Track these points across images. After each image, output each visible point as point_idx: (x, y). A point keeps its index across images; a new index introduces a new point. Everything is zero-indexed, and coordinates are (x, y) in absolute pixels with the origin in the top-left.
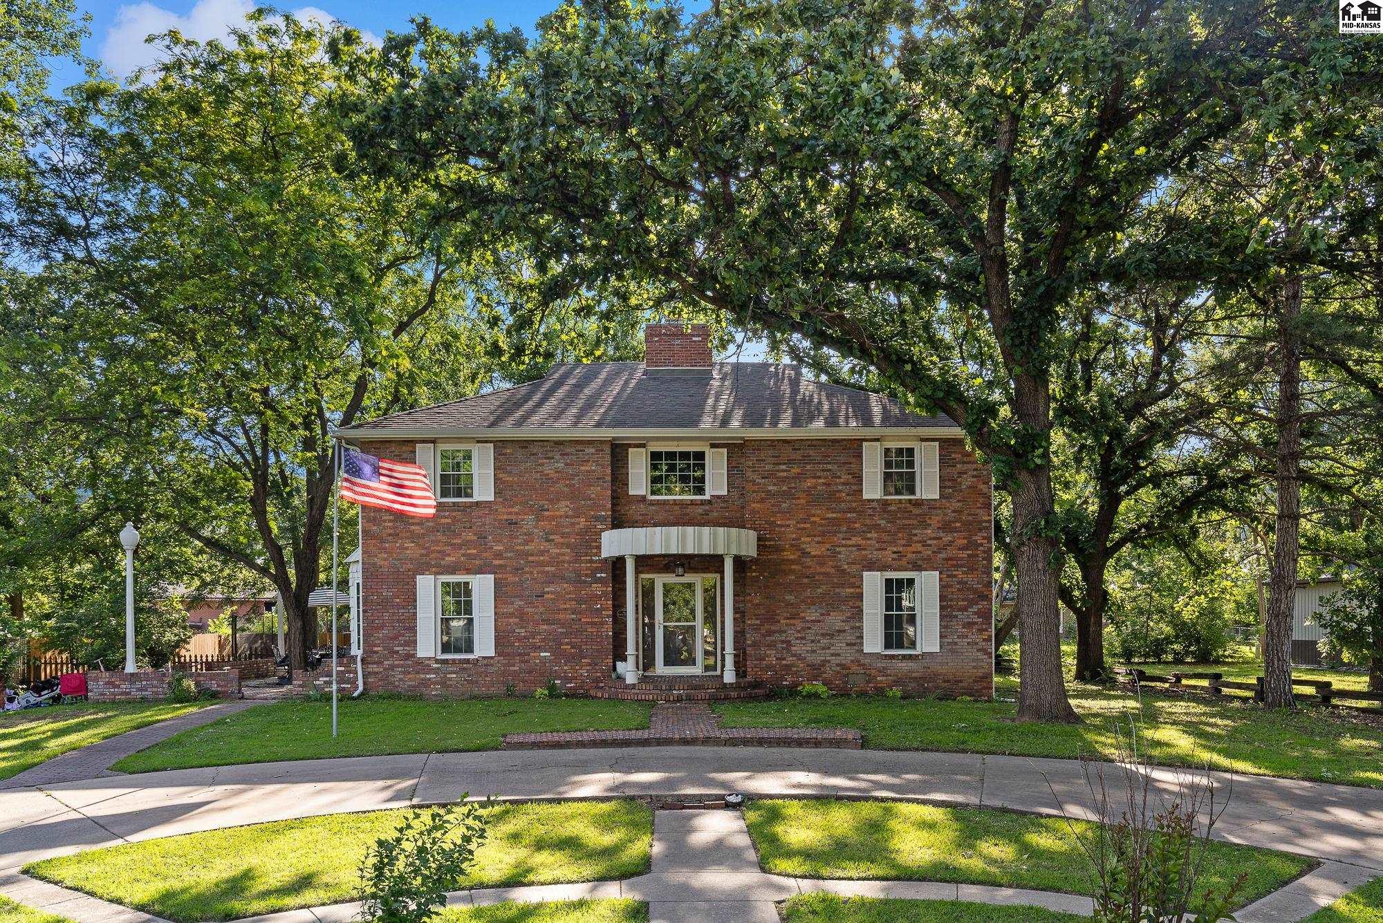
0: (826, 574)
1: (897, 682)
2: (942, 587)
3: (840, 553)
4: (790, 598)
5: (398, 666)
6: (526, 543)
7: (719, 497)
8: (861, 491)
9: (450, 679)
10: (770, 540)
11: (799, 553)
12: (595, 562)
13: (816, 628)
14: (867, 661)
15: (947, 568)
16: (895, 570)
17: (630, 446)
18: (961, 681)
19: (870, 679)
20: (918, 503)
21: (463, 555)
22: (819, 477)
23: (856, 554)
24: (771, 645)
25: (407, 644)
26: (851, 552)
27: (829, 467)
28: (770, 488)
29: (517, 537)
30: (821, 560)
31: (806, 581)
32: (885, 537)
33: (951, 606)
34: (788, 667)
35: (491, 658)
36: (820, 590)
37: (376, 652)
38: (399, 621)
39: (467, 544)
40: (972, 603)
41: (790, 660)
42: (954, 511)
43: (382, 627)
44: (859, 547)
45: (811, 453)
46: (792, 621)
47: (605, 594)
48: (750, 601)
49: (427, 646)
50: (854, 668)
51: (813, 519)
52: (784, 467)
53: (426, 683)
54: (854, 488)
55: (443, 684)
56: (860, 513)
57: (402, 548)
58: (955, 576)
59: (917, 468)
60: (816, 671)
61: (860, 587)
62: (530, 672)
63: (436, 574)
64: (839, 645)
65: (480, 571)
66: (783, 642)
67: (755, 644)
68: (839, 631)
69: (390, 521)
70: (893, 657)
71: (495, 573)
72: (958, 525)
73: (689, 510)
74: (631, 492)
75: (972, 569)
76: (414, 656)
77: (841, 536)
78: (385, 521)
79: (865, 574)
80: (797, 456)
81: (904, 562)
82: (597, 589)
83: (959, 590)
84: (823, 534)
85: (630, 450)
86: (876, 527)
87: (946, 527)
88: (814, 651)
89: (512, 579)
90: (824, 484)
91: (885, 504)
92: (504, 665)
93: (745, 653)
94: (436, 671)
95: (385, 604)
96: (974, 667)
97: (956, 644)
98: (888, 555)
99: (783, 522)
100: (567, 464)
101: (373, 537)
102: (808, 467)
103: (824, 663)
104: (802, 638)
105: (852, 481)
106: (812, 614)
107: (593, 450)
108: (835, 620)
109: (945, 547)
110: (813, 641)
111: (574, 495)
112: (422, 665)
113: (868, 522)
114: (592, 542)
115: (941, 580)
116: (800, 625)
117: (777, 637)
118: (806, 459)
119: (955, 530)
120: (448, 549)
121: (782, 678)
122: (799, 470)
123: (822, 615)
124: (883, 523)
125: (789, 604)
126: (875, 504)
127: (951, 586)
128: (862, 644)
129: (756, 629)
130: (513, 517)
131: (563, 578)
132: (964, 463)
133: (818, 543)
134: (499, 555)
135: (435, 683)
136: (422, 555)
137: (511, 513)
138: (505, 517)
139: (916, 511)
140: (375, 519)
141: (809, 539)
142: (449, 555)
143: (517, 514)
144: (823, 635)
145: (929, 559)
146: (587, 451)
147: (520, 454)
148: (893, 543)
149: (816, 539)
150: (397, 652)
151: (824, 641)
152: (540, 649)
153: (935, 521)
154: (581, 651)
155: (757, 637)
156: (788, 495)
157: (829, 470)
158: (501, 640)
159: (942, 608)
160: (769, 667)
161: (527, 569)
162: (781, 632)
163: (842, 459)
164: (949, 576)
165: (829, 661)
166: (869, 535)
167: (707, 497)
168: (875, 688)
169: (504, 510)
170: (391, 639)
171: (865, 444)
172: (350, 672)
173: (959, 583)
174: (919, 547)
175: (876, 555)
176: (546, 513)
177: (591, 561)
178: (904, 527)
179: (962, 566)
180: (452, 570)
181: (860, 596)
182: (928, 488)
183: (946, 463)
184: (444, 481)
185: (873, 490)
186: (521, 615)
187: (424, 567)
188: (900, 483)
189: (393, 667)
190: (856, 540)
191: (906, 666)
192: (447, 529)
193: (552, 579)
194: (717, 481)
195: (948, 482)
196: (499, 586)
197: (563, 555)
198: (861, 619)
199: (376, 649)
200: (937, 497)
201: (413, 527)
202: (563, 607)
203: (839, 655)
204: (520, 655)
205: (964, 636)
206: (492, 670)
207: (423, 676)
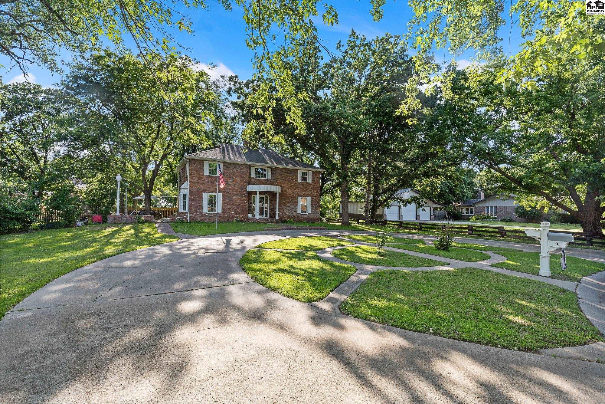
0: (291, 197)
1: (303, 219)
3: (294, 193)
4: (284, 201)
5: (198, 215)
7: (270, 179)
8: (298, 180)
9: (211, 218)
12: (245, 192)
13: (289, 208)
14: (298, 215)
15: (312, 197)
16: (303, 197)
17: (251, 166)
18: (314, 219)
20: (308, 183)
21: (215, 188)
22: (290, 177)
23: (296, 193)
25: (200, 209)
27: (292, 175)
28: (281, 178)
29: (227, 185)
30: (290, 194)
31: (287, 198)
33: (313, 204)
34: (283, 216)
35: (221, 213)
36: (290, 200)
38: (198, 204)
40: (316, 204)
41: (284, 214)
42: (314, 186)
43: (194, 205)
45: (289, 171)
46: (284, 206)
47: (247, 199)
49: (205, 210)
50: (296, 217)
51: (289, 185)
52: (284, 174)
53: (205, 219)
56: (297, 185)
57: (200, 186)
58: (314, 198)
59: (308, 176)
60: (289, 217)
61: (297, 200)
62: (230, 216)
63: (208, 193)
64: (293, 212)
65: (218, 193)
66: (283, 211)
68: (293, 209)
69: (197, 179)
70: (303, 214)
71: (222, 193)
72: (314, 188)
73: (264, 181)
74: (252, 177)
75: (317, 197)
76: (202, 212)
77: (294, 189)
78: (195, 179)
79: (298, 197)
80: (286, 172)
81: (305, 195)
82: (245, 198)
84: (291, 188)
86: (300, 188)
89: (226, 195)
91: (302, 183)
92: (224, 215)
94: (207, 216)
95: (195, 199)
96: (316, 216)
97: (314, 212)
98: (302, 194)
99: (283, 186)
100: (239, 169)
101: (192, 182)
104: (286, 210)
105: (296, 178)
106: (288, 205)
108: (292, 206)
109: (312, 192)
110: (288, 211)
111: (240, 177)
112: (204, 214)
113: (299, 186)
114: (244, 187)
115: (311, 199)
116: (286, 207)
118: (288, 173)
120: (210, 187)
122: (286, 175)
123: (290, 205)
125: (284, 203)
126: (300, 183)
127: (313, 200)
128: (297, 212)
130: (227, 180)
131: (238, 195)
133: (290, 190)
134: (223, 189)
135: (207, 219)
136: (204, 188)
139: (307, 185)
140: (193, 178)
141: (288, 189)
145: (309, 195)
146: (244, 166)
147: (228, 166)
148: (303, 191)
150: (198, 211)
151: (290, 211)
152: (231, 211)
153: (310, 187)
154: (241, 212)
156: (284, 180)
158: (223, 209)
159: (311, 204)
161: (229, 192)
162: (282, 209)
163: (294, 173)
165: (291, 215)
167: (267, 179)
168: (299, 220)
170: (196, 208)
171: (299, 171)
172: (185, 216)
174: (308, 192)
175: (300, 193)
178: (305, 188)
179: (315, 196)
180: (212, 192)
181: (297, 202)
182: (309, 180)
183: (313, 175)
184: (210, 170)
185: (300, 180)
186: (228, 203)
187: (205, 191)
188: (304, 179)
189: (196, 215)
190: (297, 190)
191: (305, 216)
192: (211, 182)
193: (235, 195)
194: (269, 176)
195: (313, 179)
196: (223, 196)
197: (238, 190)
198: (297, 206)
199: (192, 211)
200: (311, 182)
201: (203, 181)
202: (237, 202)
203: (293, 214)
204: (227, 212)
205: (315, 210)
206: (221, 216)
207: (204, 217)
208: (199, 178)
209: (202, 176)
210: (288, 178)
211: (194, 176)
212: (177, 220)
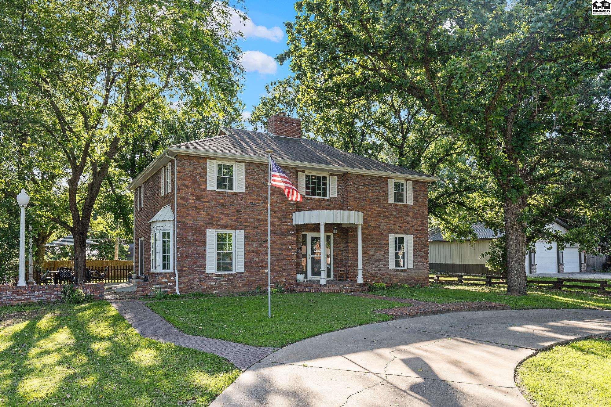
0: (377, 235)
1: (400, 281)
2: (413, 241)
3: (381, 226)
4: (364, 245)
5: (195, 278)
6: (259, 214)
7: (333, 198)
8: (388, 200)
9: (222, 285)
12: (289, 226)
13: (373, 258)
14: (390, 273)
15: (415, 233)
16: (399, 234)
17: (299, 171)
18: (420, 280)
19: (391, 280)
20: (406, 206)
21: (230, 220)
22: (374, 193)
23: (386, 226)
25: (201, 266)
27: (377, 188)
28: (357, 196)
29: (254, 212)
30: (374, 228)
32: (395, 219)
33: (416, 249)
35: (243, 273)
36: (374, 242)
37: (184, 271)
38: (197, 254)
39: (231, 213)
40: (423, 248)
41: (364, 272)
42: (417, 210)
43: (188, 257)
44: (387, 223)
45: (371, 181)
46: (365, 255)
47: (293, 241)
48: (350, 246)
49: (211, 267)
50: (386, 275)
52: (362, 187)
53: (211, 287)
54: (386, 198)
55: (219, 287)
56: (387, 209)
57: (199, 214)
58: (418, 237)
59: (404, 191)
60: (373, 277)
61: (388, 240)
62: (260, 280)
63: (216, 229)
64: (381, 266)
65: (238, 228)
67: (352, 265)
68: (381, 260)
69: (193, 199)
70: (398, 270)
71: (245, 229)
72: (418, 216)
73: (322, 203)
75: (423, 234)
76: (204, 272)
77: (381, 218)
79: (389, 235)
80: (366, 182)
81: (401, 231)
82: (290, 238)
83: (419, 243)
84: (375, 217)
86: (392, 215)
87: (415, 217)
88: (372, 268)
89: (252, 232)
90: (375, 195)
91: (396, 205)
92: (249, 276)
94: (216, 281)
95: (190, 244)
96: (423, 274)
97: (418, 264)
98: (396, 228)
101: (184, 207)
102: (370, 188)
103: (376, 273)
104: (368, 263)
105: (385, 195)
106: (371, 252)
107: (288, 171)
108: (379, 255)
109: (414, 225)
112: (209, 278)
113: (390, 213)
114: (287, 216)
115: (413, 238)
118: (369, 185)
119: (418, 218)
120: (222, 216)
122: (367, 189)
123: (375, 252)
124: (395, 214)
126: (392, 206)
127: (416, 241)
128: (388, 265)
129: (352, 258)
130: (253, 201)
131: (275, 233)
132: (420, 191)
133: (373, 221)
134: (246, 220)
135: (215, 287)
136: (209, 219)
137: (252, 199)
138: (250, 201)
139: (405, 209)
140: (185, 197)
141: (370, 219)
142: (222, 219)
143: (255, 200)
144: (375, 261)
145: (409, 229)
147: (256, 170)
148: (398, 222)
149: (373, 219)
150: (196, 271)
151: (376, 264)
152: (264, 268)
153: (411, 214)
154: (283, 269)
156: (363, 200)
157: (377, 190)
158: (248, 264)
159: (414, 250)
163: (382, 185)
164: (415, 237)
166: (390, 219)
167: (328, 197)
168: (393, 283)
169: (249, 197)
170: (193, 263)
171: (389, 180)
172: (170, 282)
173: (419, 240)
174: (406, 224)
175: (393, 227)
177: (287, 225)
178: (402, 216)
179: (420, 233)
180: (224, 227)
181: (388, 245)
182: (409, 200)
183: (415, 190)
184: (219, 180)
185: (391, 200)
186: (256, 251)
187: (210, 225)
188: (399, 197)
189: (193, 279)
190: (386, 220)
191: (402, 274)
192: (222, 205)
194: (332, 191)
195: (415, 198)
196: (247, 236)
197: (275, 221)
198: (388, 255)
199: (184, 269)
200: (412, 204)
201: (205, 204)
202: (275, 247)
203: (381, 270)
204: (256, 271)
205: (420, 262)
206: (243, 279)
207: (209, 283)
208: (199, 198)
209: (204, 193)
210: (371, 194)
211: (187, 194)
212: (153, 291)
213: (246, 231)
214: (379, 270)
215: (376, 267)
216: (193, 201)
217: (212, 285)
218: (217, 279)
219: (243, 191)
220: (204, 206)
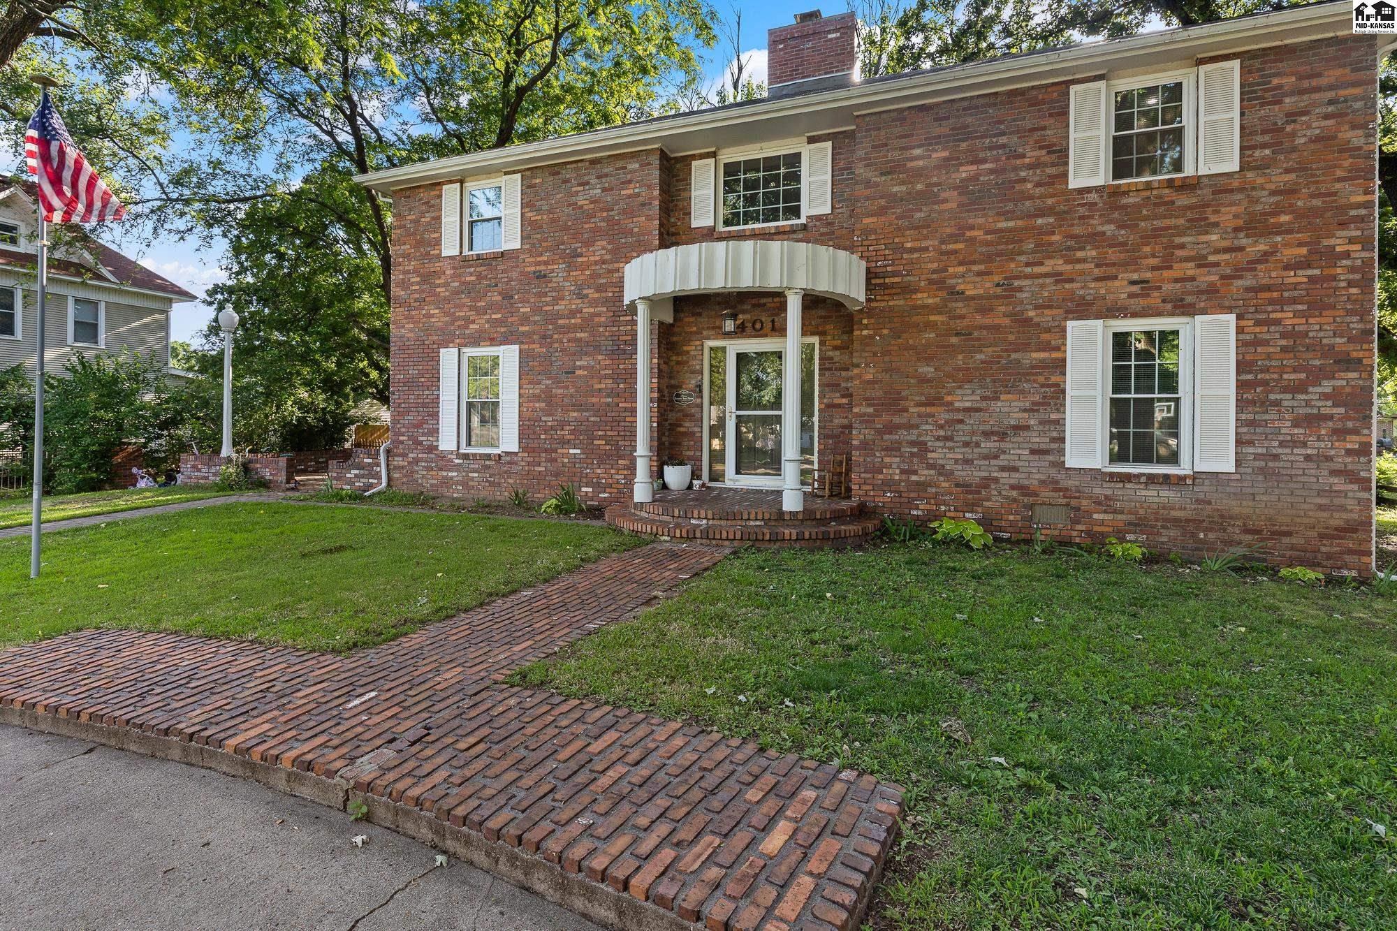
0: (996, 328)
1: (1137, 525)
2: (1241, 344)
3: (1020, 289)
4: (927, 370)
5: (422, 460)
6: (556, 300)
7: (818, 218)
8: (1065, 175)
9: (472, 478)
10: (894, 274)
11: (943, 294)
13: (972, 421)
14: (1071, 483)
15: (1255, 306)
16: (1135, 315)
17: (694, 157)
18: (1289, 534)
19: (1078, 515)
20: (1190, 185)
21: (488, 321)
22: (984, 161)
23: (1051, 290)
24: (893, 449)
25: (428, 433)
26: (1043, 286)
27: (1003, 140)
28: (895, 188)
29: (545, 294)
30: (984, 305)
31: (954, 340)
32: (1113, 254)
33: (1265, 383)
34: (922, 486)
35: (515, 454)
36: (980, 357)
37: (402, 442)
38: (423, 405)
39: (493, 306)
41: (924, 474)
42: (1273, 193)
43: (408, 412)
44: (1059, 278)
45: (969, 120)
46: (929, 410)
48: (860, 376)
49: (448, 437)
50: (1046, 493)
51: (968, 234)
52: (918, 152)
53: (447, 482)
54: (1051, 171)
55: (465, 484)
56: (1062, 216)
57: (426, 315)
58: (1278, 322)
59: (1187, 119)
61: (1061, 348)
62: (557, 475)
63: (459, 346)
64: (1016, 452)
65: (506, 341)
66: (913, 444)
67: (865, 446)
68: (1017, 428)
69: (418, 283)
70: (1127, 478)
71: (521, 343)
72: (1284, 218)
74: (695, 224)
76: (436, 448)
77: (1023, 258)
78: (412, 284)
79: (1070, 325)
80: (944, 128)
81: (1155, 299)
83: (1284, 349)
84: (988, 258)
85: (694, 163)
86: (1095, 238)
87: (1256, 224)
88: (967, 462)
89: (541, 349)
90: (991, 171)
91: (1115, 193)
92: (529, 464)
93: (849, 459)
94: (457, 468)
95: (411, 384)
97: (1276, 457)
98: (1121, 289)
99: (917, 244)
100: (604, 190)
102: (964, 145)
103: (987, 482)
104: (946, 438)
105: (1046, 159)
106: (965, 398)
107: (636, 166)
108: (1010, 408)
109: (1251, 266)
110: (966, 444)
112: (443, 460)
113: (1078, 230)
115: (1240, 330)
116: (943, 415)
117: (903, 435)
118: (962, 133)
119: (1280, 230)
120: (473, 314)
121: (911, 504)
122: (945, 154)
123: (984, 398)
124: (1109, 229)
125: (924, 381)
126: (1094, 197)
127: (1266, 343)
128: (1062, 452)
129: (868, 421)
130: (542, 268)
131: (597, 346)
132: (1302, 92)
133: (979, 274)
134: (525, 320)
135: (457, 483)
136: (447, 324)
137: (539, 263)
138: (533, 269)
139: (1183, 200)
140: (405, 281)
141: (961, 269)
142: (473, 322)
143: (546, 263)
144: (985, 432)
145: (1211, 291)
146: (630, 167)
147: (553, 183)
148: (1132, 263)
149: (976, 268)
150: (421, 443)
151: (988, 445)
152: (566, 443)
153: (1227, 216)
154: (618, 449)
155: (869, 434)
156: (925, 196)
157: (1003, 146)
158: (528, 430)
159: (1241, 386)
160: (889, 484)
161: (556, 336)
162: (910, 427)
163: (1028, 123)
164: (1258, 323)
165: (996, 480)
166: (1080, 254)
167: (803, 220)
168: (1089, 533)
169: (532, 260)
170: (416, 426)
171: (1075, 88)
173: (1284, 335)
174: (1190, 269)
175: (1095, 288)
176: (580, 260)
178: (1156, 234)
179: (1294, 301)
180: (480, 340)
181: (1060, 366)
183: (1253, 98)
185: (1089, 173)
186: (548, 397)
187: (448, 337)
188: (1147, 149)
189: (417, 461)
190: (1054, 264)
193: (585, 348)
194: (817, 196)
195: (1262, 135)
196: (523, 359)
197: (599, 315)
198: (1060, 407)
199: (401, 438)
200: (1234, 166)
201: (438, 290)
202: (597, 386)
203: (1015, 469)
204: (546, 451)
205: (1293, 443)
206: (515, 469)
207: (445, 473)
208: (428, 278)
209: (438, 266)
210: (965, 172)
211: (408, 272)
212: (350, 482)
213: (523, 347)
214: (1003, 469)
215: (986, 457)
216: (417, 287)
217: (452, 478)
218: (459, 465)
219: (517, 245)
220: (437, 295)
